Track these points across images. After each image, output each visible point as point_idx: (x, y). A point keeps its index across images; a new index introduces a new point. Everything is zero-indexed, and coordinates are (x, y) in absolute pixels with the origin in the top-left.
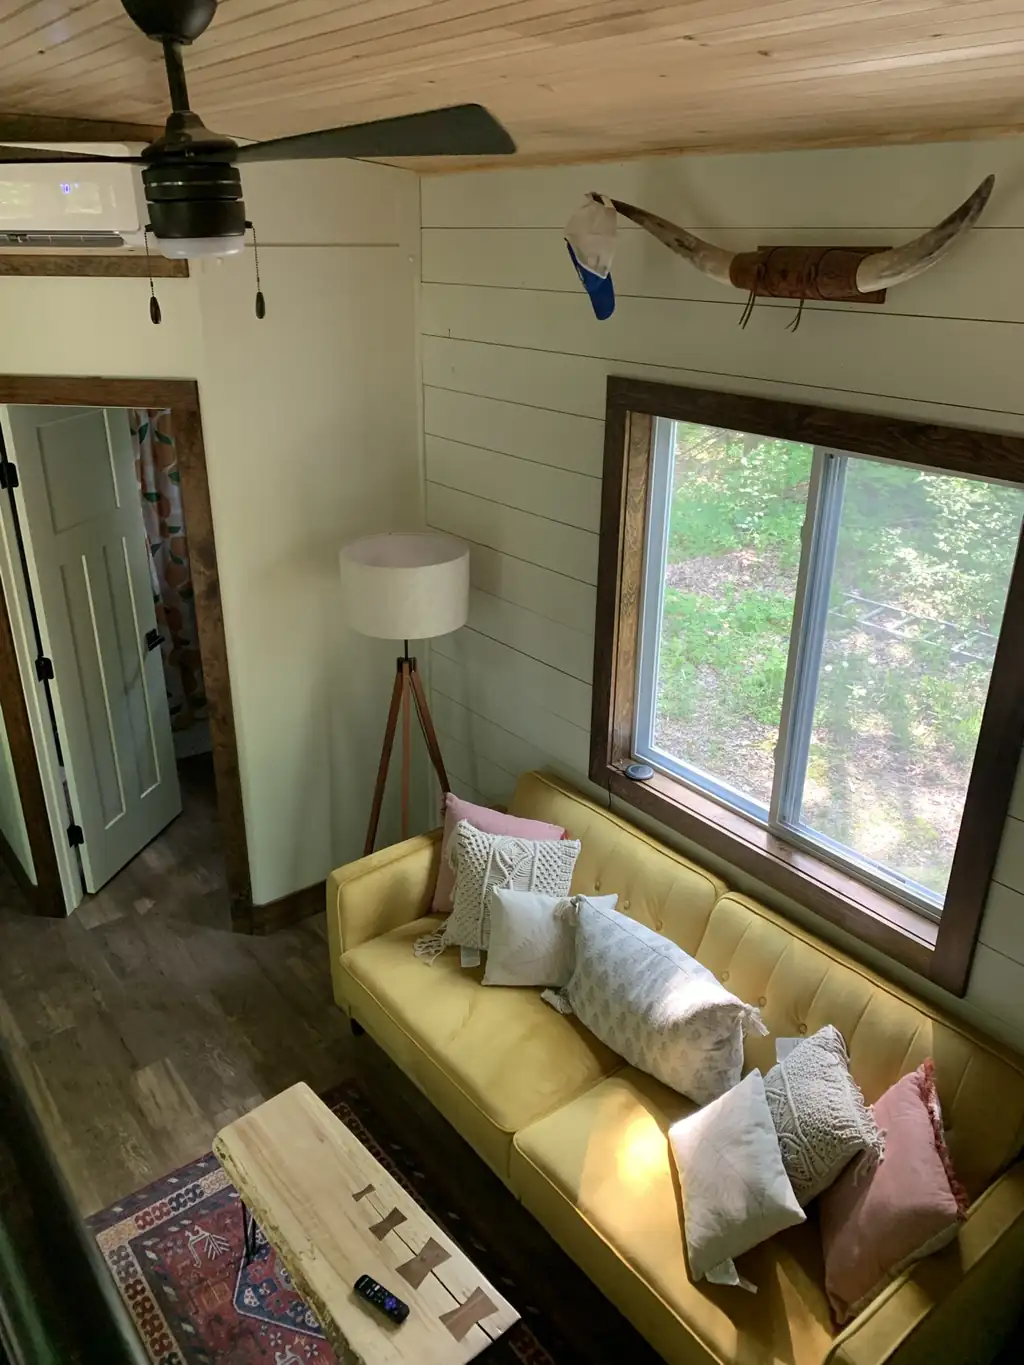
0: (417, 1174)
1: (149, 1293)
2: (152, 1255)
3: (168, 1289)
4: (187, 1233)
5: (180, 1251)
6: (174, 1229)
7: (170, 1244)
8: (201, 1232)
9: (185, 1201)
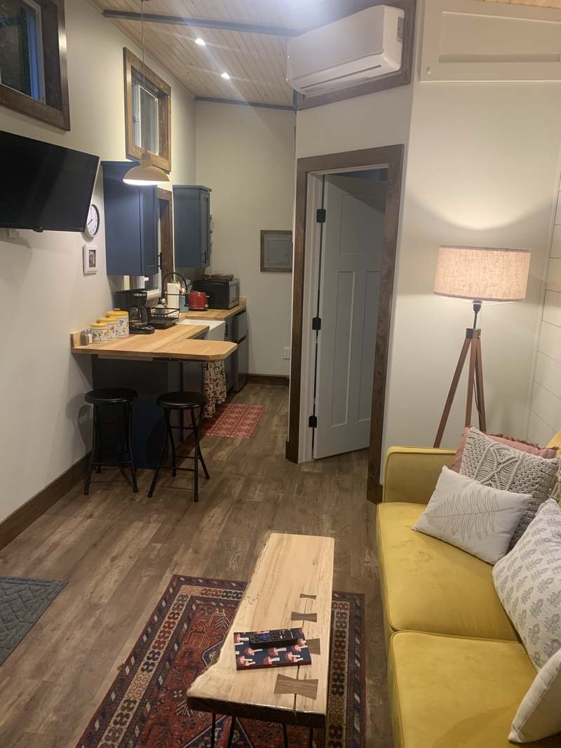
0: (356, 662)
1: (177, 622)
2: (194, 608)
3: (185, 626)
4: (217, 609)
5: (207, 614)
6: (214, 604)
7: (206, 608)
8: (223, 613)
9: (230, 596)
